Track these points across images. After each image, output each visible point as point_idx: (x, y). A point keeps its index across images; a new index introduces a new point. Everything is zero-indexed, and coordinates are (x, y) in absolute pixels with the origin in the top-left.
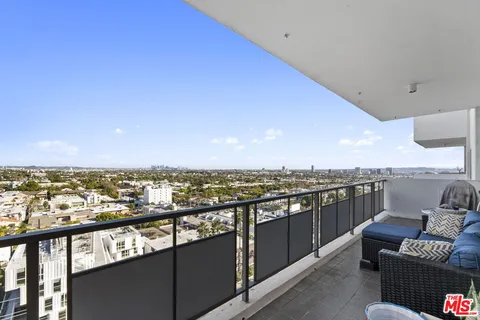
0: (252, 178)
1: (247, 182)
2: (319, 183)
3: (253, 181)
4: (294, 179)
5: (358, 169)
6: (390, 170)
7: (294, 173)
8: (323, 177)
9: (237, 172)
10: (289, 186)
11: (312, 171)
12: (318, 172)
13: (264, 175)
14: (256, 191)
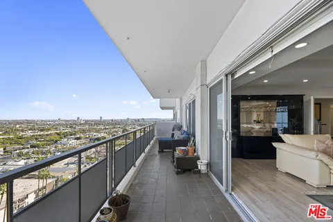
0: (47, 127)
1: (42, 130)
2: (105, 129)
3: (48, 130)
4: (87, 127)
5: (128, 119)
6: (143, 119)
7: (87, 122)
8: (108, 124)
9: (28, 122)
10: (84, 131)
11: (101, 121)
12: (105, 121)
13: (59, 124)
14: (52, 138)
